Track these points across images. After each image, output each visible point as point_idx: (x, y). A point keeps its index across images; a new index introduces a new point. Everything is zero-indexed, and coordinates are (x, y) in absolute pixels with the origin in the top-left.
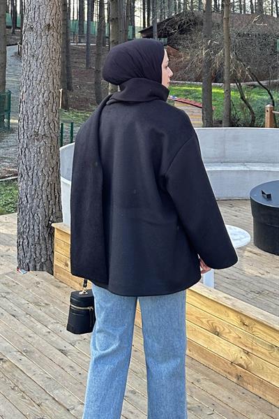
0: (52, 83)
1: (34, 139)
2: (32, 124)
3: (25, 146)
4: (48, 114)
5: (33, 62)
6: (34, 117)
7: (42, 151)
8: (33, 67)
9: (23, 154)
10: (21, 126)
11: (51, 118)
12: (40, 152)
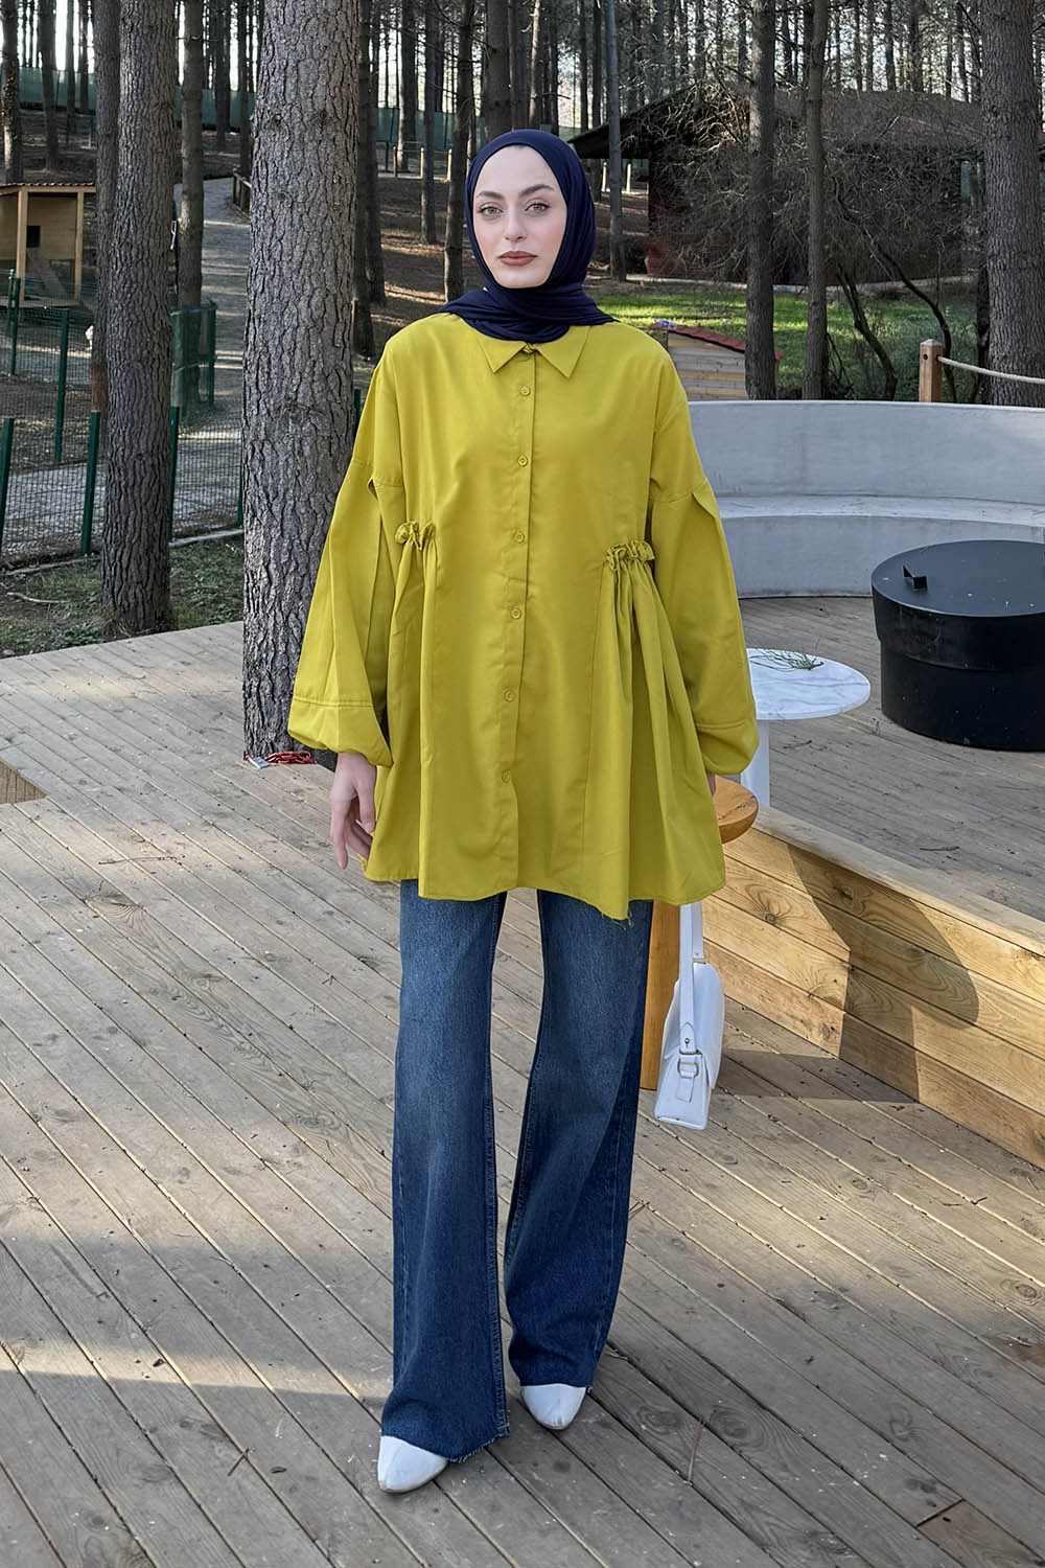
0: (332, 269)
1: (285, 417)
2: (281, 375)
3: (262, 437)
4: (322, 350)
5: (282, 213)
6: (286, 358)
7: (307, 449)
8: (283, 226)
9: (258, 455)
10: (251, 383)
11: (331, 362)
12: (301, 453)
